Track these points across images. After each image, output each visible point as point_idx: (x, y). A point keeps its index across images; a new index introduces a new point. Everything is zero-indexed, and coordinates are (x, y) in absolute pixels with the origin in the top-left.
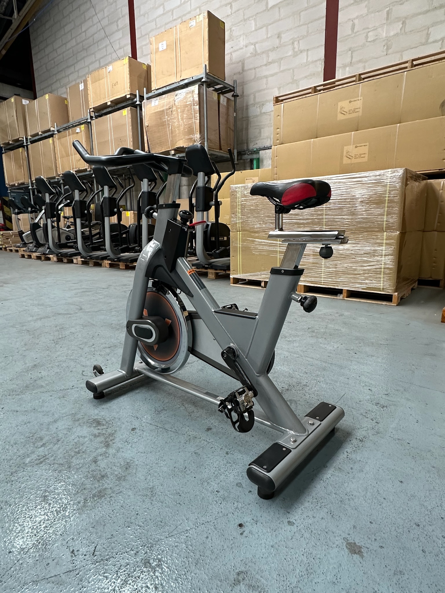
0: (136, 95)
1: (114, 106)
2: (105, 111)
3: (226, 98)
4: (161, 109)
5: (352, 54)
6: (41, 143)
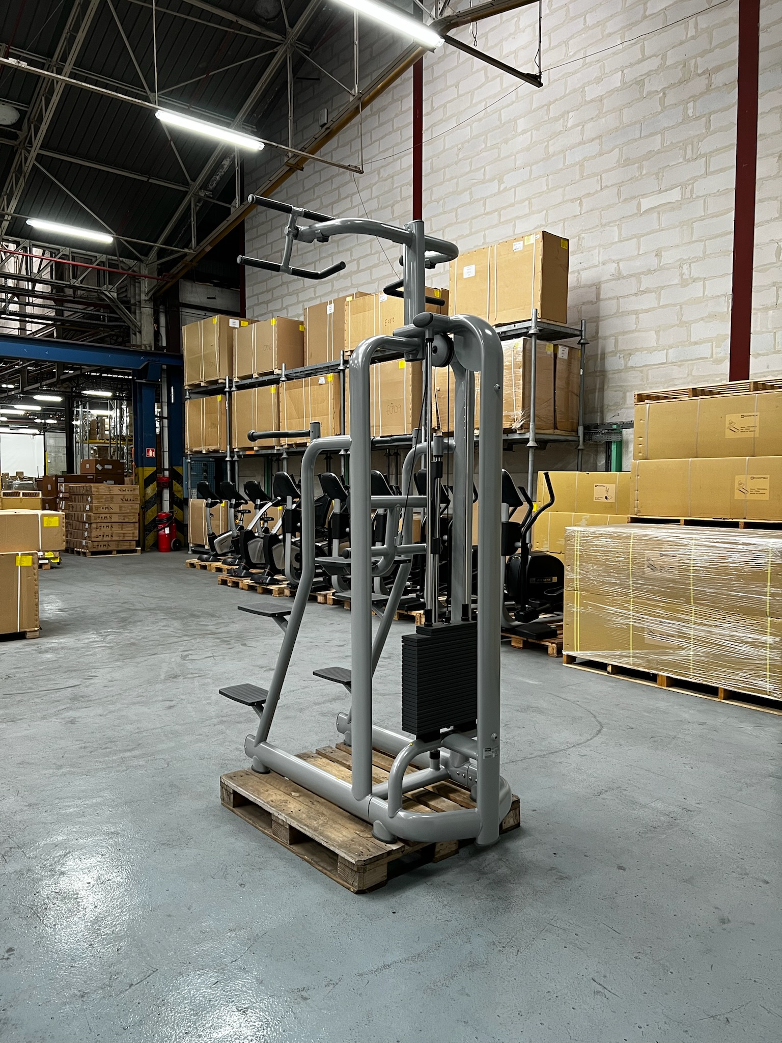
3: (568, 348)
5: (777, 291)
6: (255, 391)
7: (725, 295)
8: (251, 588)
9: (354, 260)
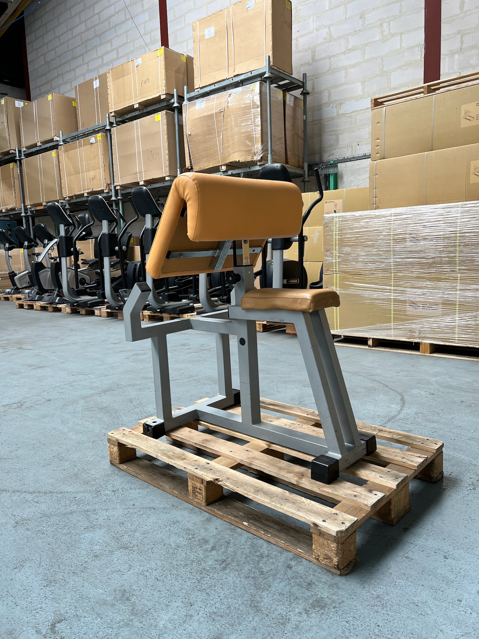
0: (173, 95)
1: (143, 110)
2: (130, 115)
3: (293, 97)
4: (209, 113)
5: (462, 38)
6: (39, 157)
7: (419, 45)
8: (44, 308)
9: (114, 49)
